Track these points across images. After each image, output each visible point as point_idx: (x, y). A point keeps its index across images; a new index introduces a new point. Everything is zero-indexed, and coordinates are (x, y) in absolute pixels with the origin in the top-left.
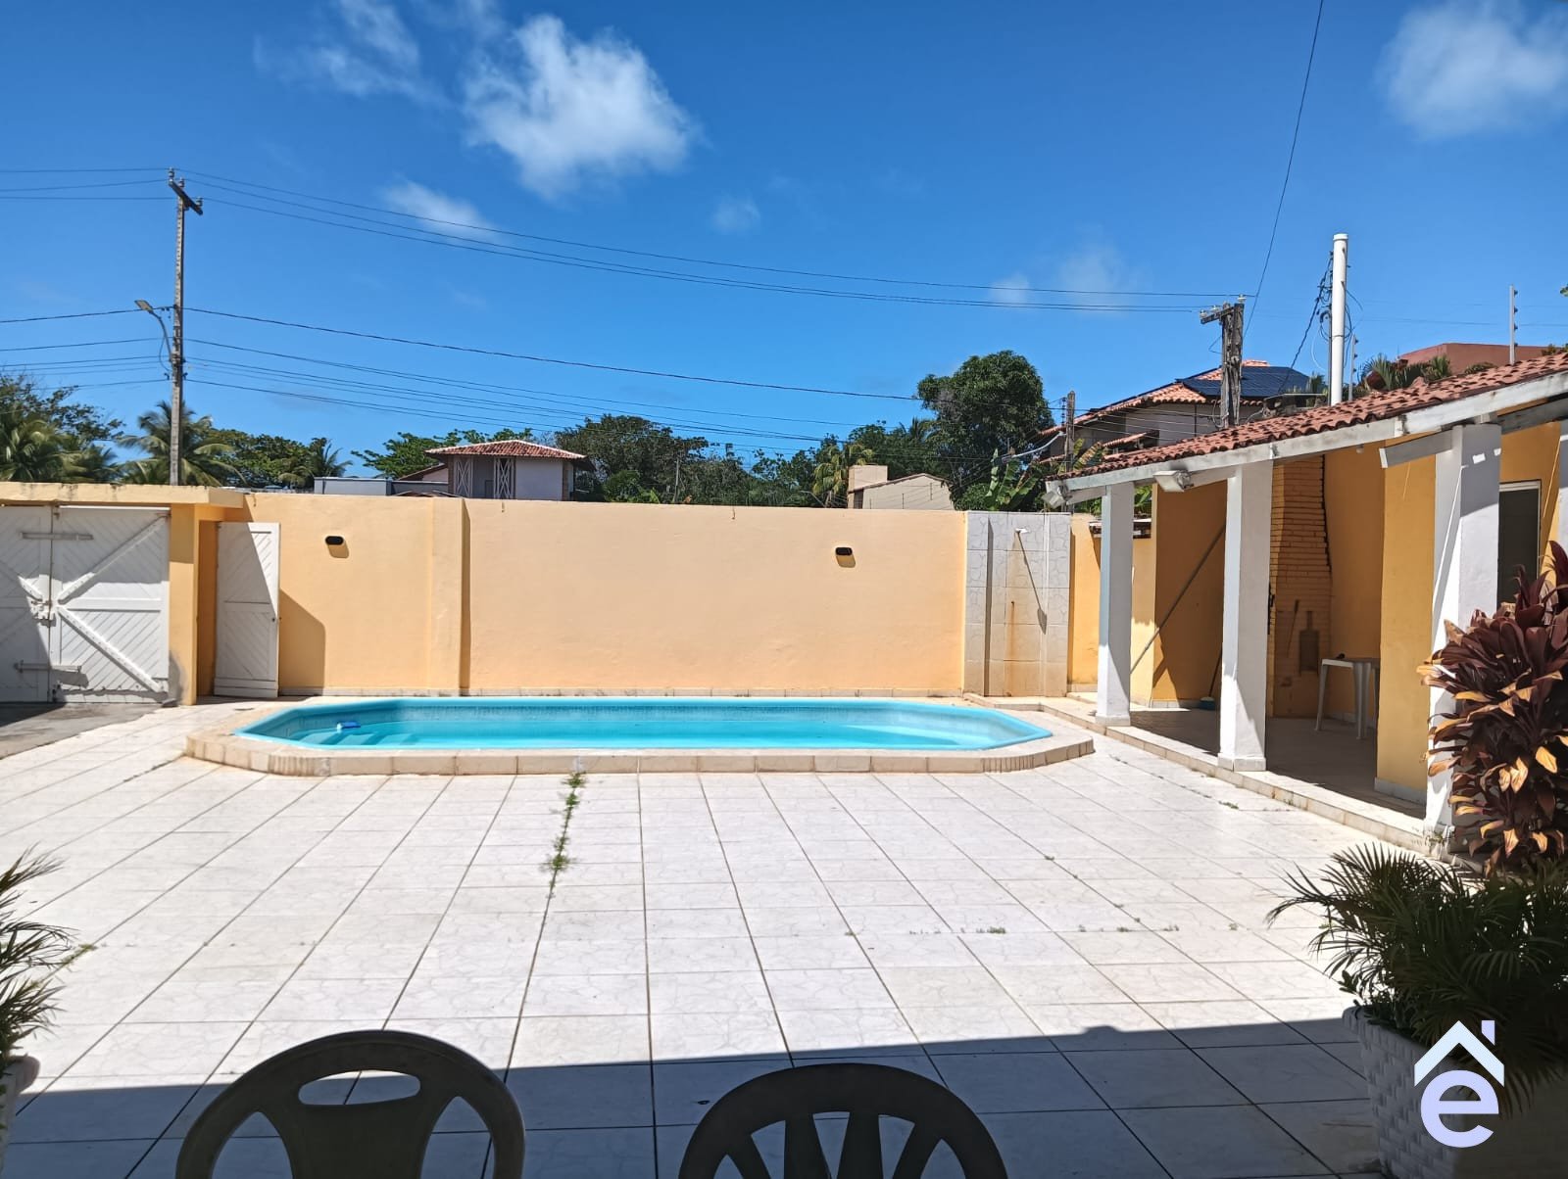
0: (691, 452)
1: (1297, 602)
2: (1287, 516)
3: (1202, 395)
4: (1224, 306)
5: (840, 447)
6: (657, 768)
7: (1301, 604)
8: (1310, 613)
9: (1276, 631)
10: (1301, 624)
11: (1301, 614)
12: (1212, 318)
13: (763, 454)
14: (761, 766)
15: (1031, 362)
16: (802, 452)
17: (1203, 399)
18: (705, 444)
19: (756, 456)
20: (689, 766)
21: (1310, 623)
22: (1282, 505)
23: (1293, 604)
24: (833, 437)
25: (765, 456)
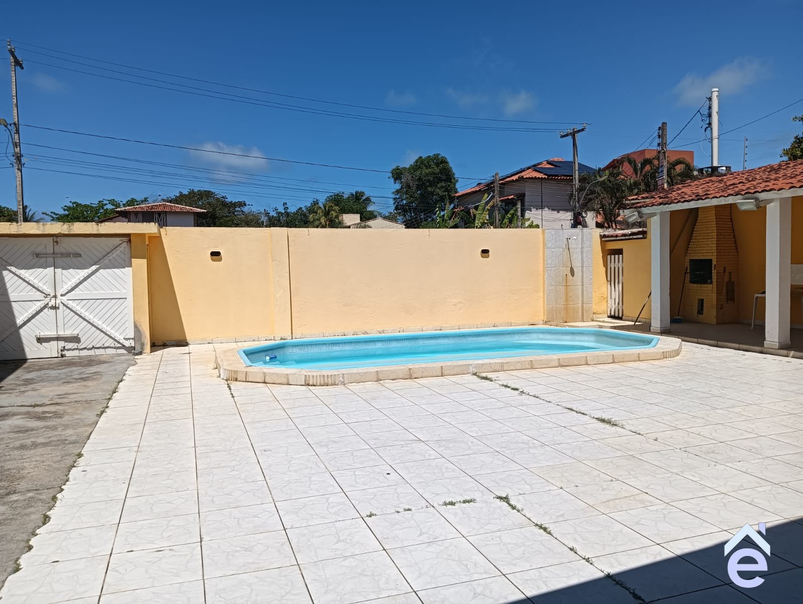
0: (237, 209)
1: (725, 268)
2: (718, 225)
3: (545, 174)
4: (574, 130)
5: (321, 205)
6: (511, 368)
7: (727, 268)
8: (730, 273)
9: (717, 282)
10: (726, 279)
11: (727, 274)
12: (567, 135)
13: (278, 209)
14: (562, 364)
15: (449, 160)
16: (300, 208)
17: (546, 177)
18: (245, 205)
19: (274, 211)
20: (527, 366)
21: (730, 278)
22: (715, 220)
23: (723, 268)
24: (317, 200)
25: (279, 211)
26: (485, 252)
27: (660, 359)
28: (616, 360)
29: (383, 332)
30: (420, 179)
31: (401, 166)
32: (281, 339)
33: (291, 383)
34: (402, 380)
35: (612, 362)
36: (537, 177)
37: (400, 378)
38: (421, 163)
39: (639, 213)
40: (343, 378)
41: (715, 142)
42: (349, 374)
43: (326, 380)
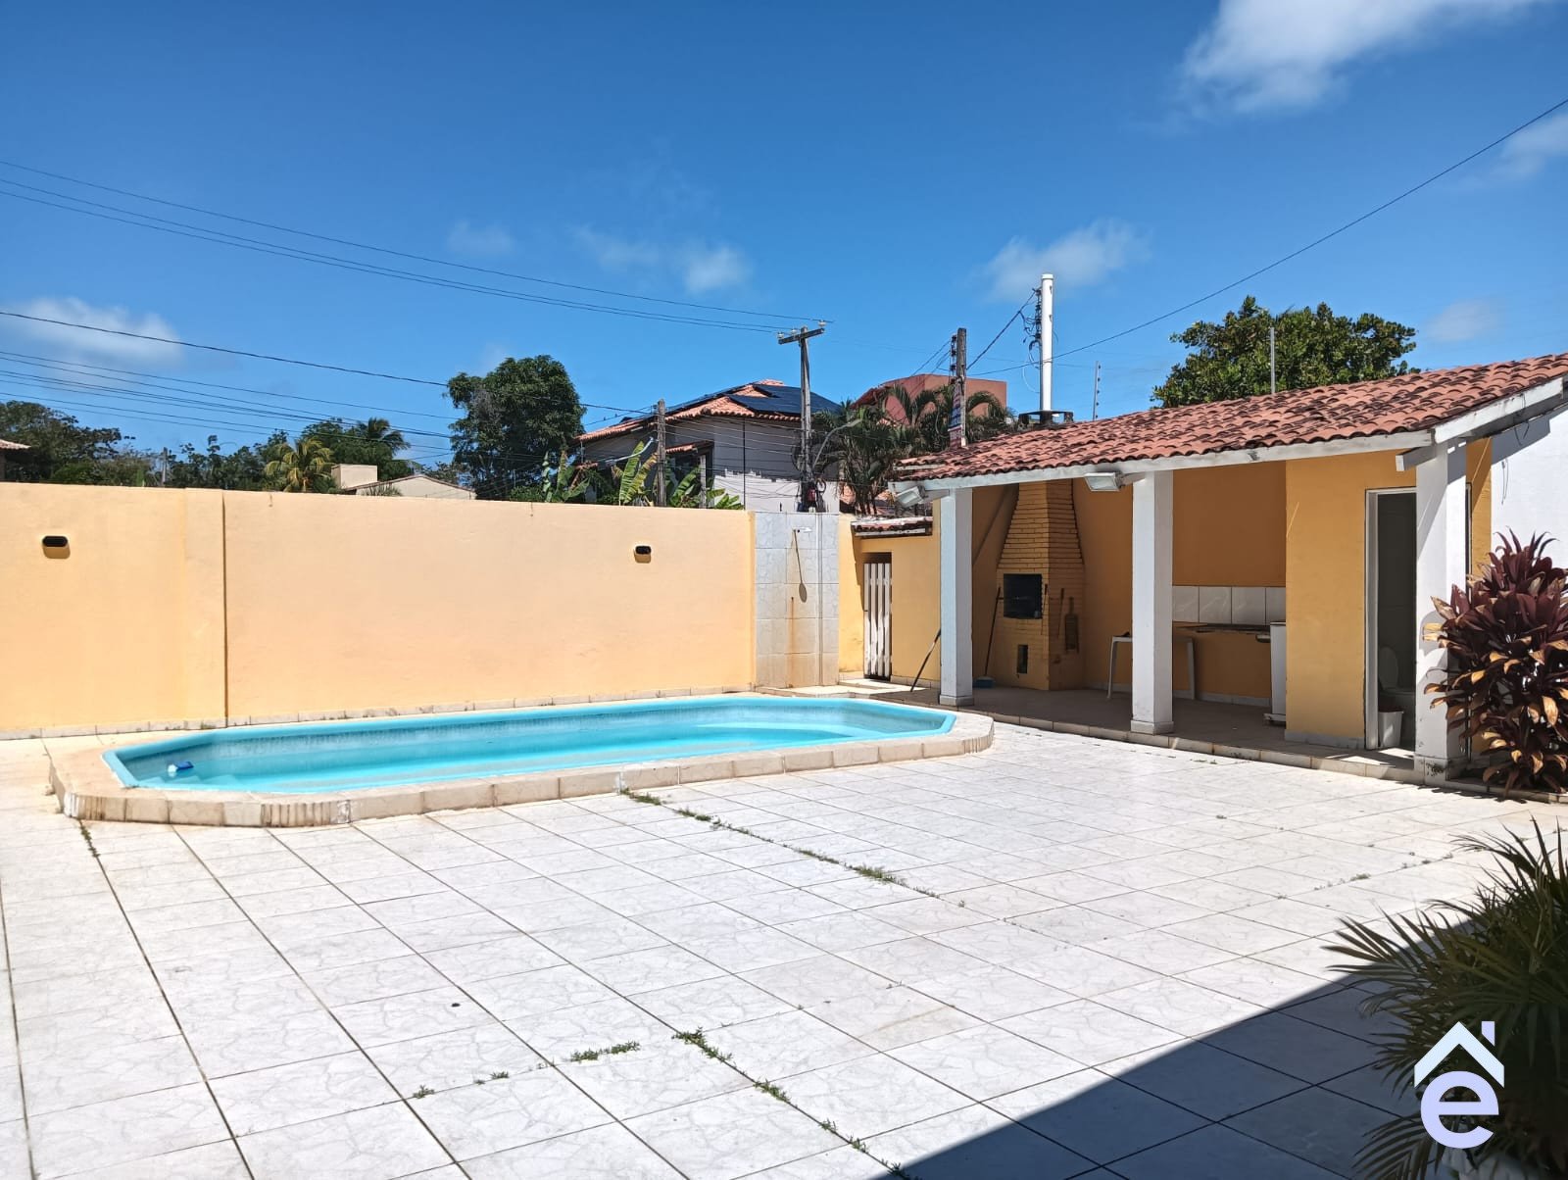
0: (99, 445)
1: (1063, 590)
2: (1051, 516)
3: (750, 409)
4: (802, 330)
5: (291, 444)
6: (695, 777)
7: (1065, 591)
8: (1071, 599)
9: (1049, 615)
10: (1065, 611)
11: (1066, 601)
12: (790, 340)
13: (193, 449)
14: (788, 766)
15: (568, 370)
16: (245, 449)
17: (753, 414)
18: (118, 436)
19: (184, 451)
20: (725, 773)
21: (1071, 609)
22: (1046, 506)
23: (1059, 591)
24: (282, 433)
25: (196, 452)
26: (643, 551)
27: (958, 754)
28: (883, 758)
29: (431, 710)
30: (509, 402)
31: (470, 374)
32: (203, 728)
33: (229, 822)
34: (475, 809)
35: (876, 760)
36: (736, 413)
37: (472, 803)
38: (510, 371)
39: (921, 488)
40: (347, 809)
41: (1047, 369)
42: (360, 800)
43: (309, 814)
